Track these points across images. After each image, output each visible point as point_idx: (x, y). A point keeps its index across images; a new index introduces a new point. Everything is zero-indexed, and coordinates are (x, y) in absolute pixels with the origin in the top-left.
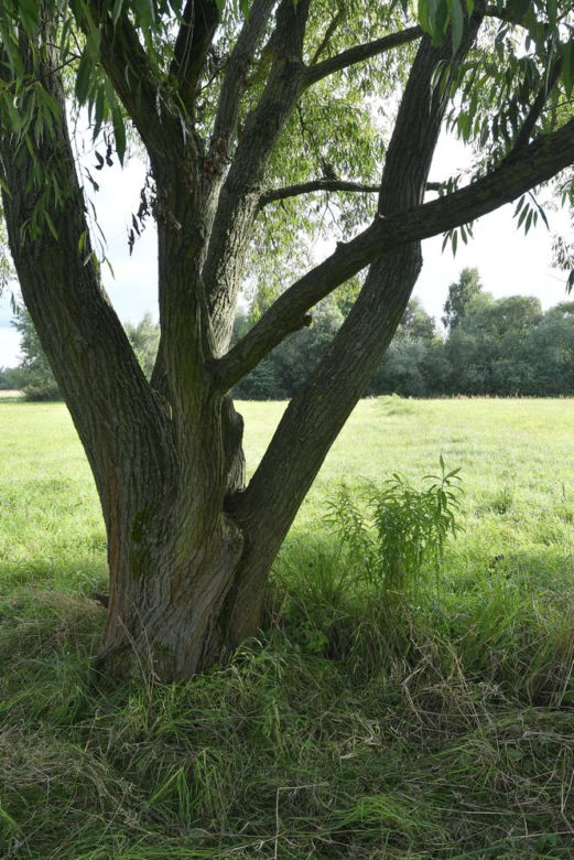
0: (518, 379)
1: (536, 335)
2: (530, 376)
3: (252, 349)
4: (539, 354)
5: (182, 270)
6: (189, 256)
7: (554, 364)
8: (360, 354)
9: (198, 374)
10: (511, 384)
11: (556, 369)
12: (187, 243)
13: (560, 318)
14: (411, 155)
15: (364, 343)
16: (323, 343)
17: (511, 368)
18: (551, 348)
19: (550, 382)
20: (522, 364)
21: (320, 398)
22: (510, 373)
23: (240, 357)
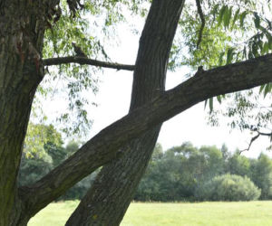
0: (149, 191)
1: (160, 164)
2: (157, 189)
3: (65, 179)
4: (162, 176)
5: (17, 103)
6: (26, 91)
7: (170, 182)
8: (125, 181)
9: (12, 201)
10: (146, 194)
11: (172, 185)
12: (26, 78)
13: (173, 155)
14: (161, 40)
15: (128, 173)
16: (31, 166)
17: (146, 184)
18: (168, 173)
19: (167, 193)
20: (152, 182)
21: (95, 217)
22: (145, 188)
23: (52, 187)
